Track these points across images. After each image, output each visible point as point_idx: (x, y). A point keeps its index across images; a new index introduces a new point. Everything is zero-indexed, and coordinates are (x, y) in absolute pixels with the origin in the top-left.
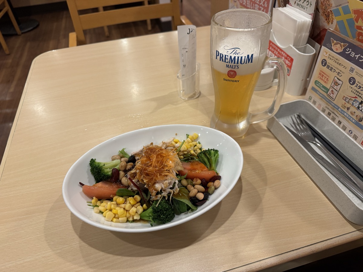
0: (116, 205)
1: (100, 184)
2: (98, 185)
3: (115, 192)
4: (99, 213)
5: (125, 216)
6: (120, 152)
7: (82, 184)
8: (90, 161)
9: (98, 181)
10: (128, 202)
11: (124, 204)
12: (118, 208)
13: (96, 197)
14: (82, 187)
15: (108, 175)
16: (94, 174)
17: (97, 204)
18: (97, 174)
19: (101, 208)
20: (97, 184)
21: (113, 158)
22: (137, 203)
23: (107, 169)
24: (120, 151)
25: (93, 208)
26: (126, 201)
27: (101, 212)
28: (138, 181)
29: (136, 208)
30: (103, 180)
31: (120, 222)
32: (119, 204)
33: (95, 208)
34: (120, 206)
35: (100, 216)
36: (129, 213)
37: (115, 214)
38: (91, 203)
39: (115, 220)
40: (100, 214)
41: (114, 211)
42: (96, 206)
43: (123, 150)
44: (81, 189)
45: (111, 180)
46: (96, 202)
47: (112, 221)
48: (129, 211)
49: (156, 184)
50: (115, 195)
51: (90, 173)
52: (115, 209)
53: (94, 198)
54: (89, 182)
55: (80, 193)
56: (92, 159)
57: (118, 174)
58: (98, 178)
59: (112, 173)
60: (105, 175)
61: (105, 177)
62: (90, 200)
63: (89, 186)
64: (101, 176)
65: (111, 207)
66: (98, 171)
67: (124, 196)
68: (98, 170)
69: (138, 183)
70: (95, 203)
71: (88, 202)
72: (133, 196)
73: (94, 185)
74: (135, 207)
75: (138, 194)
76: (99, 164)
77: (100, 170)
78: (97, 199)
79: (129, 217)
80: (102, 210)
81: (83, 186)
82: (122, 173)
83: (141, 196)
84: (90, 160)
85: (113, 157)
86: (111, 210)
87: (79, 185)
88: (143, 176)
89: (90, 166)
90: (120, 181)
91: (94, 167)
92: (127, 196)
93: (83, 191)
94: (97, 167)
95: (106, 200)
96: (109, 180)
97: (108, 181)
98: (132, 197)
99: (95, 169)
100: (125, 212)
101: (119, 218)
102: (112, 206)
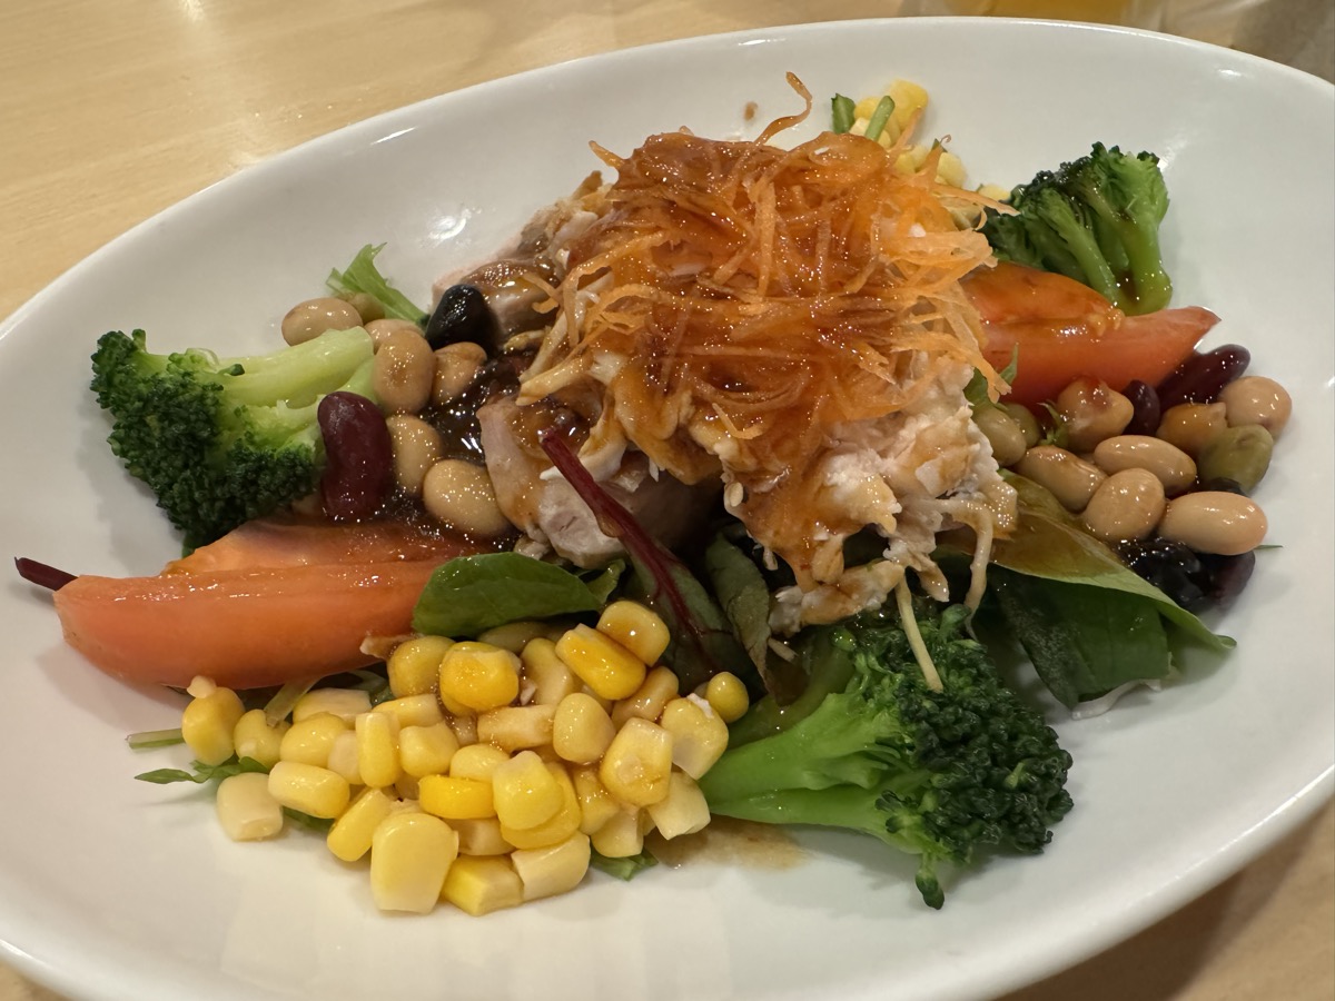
0: (442, 728)
1: (229, 553)
2: (211, 558)
3: (391, 604)
4: (280, 835)
5: (570, 827)
6: (338, 285)
7: (42, 577)
8: (95, 358)
9: (198, 528)
10: (557, 681)
11: (517, 703)
12: (473, 761)
13: (220, 680)
14: (49, 601)
15: (293, 460)
16: (156, 472)
17: (246, 749)
18: (186, 466)
19: (297, 784)
20: (199, 552)
21: (299, 320)
22: (650, 670)
23: (273, 404)
24: (334, 274)
25: (212, 794)
26: (526, 671)
27: (309, 824)
28: (633, 458)
29: (658, 722)
30: (250, 509)
31: (528, 893)
32: (474, 717)
33: (233, 788)
34: (486, 727)
35: (299, 862)
36: (601, 785)
37: (461, 827)
38: (174, 740)
39: (474, 885)
40: (296, 837)
41: (439, 793)
42: (235, 764)
43: (365, 262)
44: (44, 625)
45: (323, 502)
46: (231, 728)
47: (444, 900)
48: (596, 766)
49: (839, 462)
50: (404, 629)
51: (113, 467)
52: (446, 773)
53: (200, 688)
54: (121, 546)
55: (46, 662)
56: (110, 342)
57: (384, 445)
58: (196, 505)
59: (324, 434)
60: (262, 465)
61: (265, 479)
62: (159, 716)
63: (118, 585)
64: (223, 480)
65: (398, 755)
66: (192, 436)
67: (487, 630)
68: (187, 421)
69: (629, 483)
70: (223, 739)
71: (141, 744)
72: (591, 619)
73: (174, 569)
74: (637, 716)
75: (627, 589)
76: (186, 366)
77: (210, 421)
78: (227, 695)
79: (609, 826)
80: (315, 804)
81: (56, 594)
82: (412, 436)
83: (664, 600)
84: (95, 349)
85: (291, 314)
86: (402, 788)
87: (15, 590)
88: (686, 397)
89: (105, 401)
90: (418, 501)
91: (146, 401)
92: (528, 619)
93: (73, 638)
94: (167, 396)
95: (319, 686)
96: (305, 505)
97: (295, 518)
98: (582, 628)
99: (152, 420)
100: (565, 782)
101: (516, 858)
102: (415, 749)
